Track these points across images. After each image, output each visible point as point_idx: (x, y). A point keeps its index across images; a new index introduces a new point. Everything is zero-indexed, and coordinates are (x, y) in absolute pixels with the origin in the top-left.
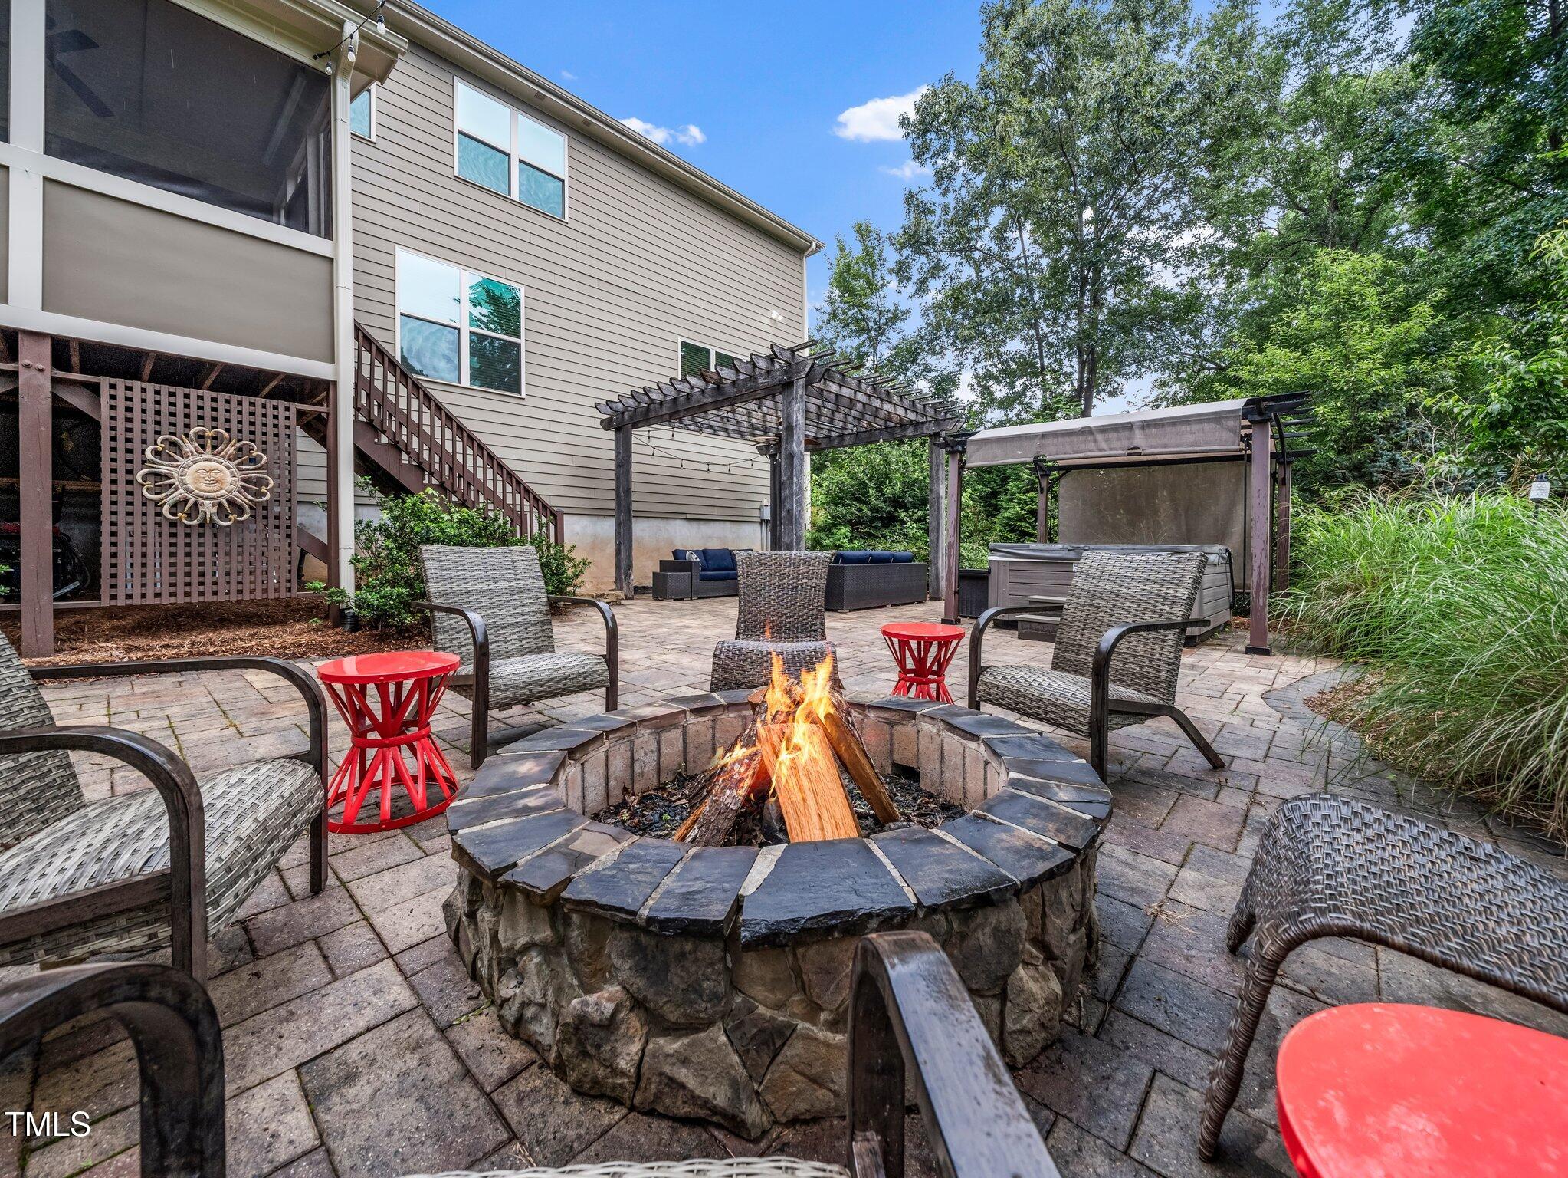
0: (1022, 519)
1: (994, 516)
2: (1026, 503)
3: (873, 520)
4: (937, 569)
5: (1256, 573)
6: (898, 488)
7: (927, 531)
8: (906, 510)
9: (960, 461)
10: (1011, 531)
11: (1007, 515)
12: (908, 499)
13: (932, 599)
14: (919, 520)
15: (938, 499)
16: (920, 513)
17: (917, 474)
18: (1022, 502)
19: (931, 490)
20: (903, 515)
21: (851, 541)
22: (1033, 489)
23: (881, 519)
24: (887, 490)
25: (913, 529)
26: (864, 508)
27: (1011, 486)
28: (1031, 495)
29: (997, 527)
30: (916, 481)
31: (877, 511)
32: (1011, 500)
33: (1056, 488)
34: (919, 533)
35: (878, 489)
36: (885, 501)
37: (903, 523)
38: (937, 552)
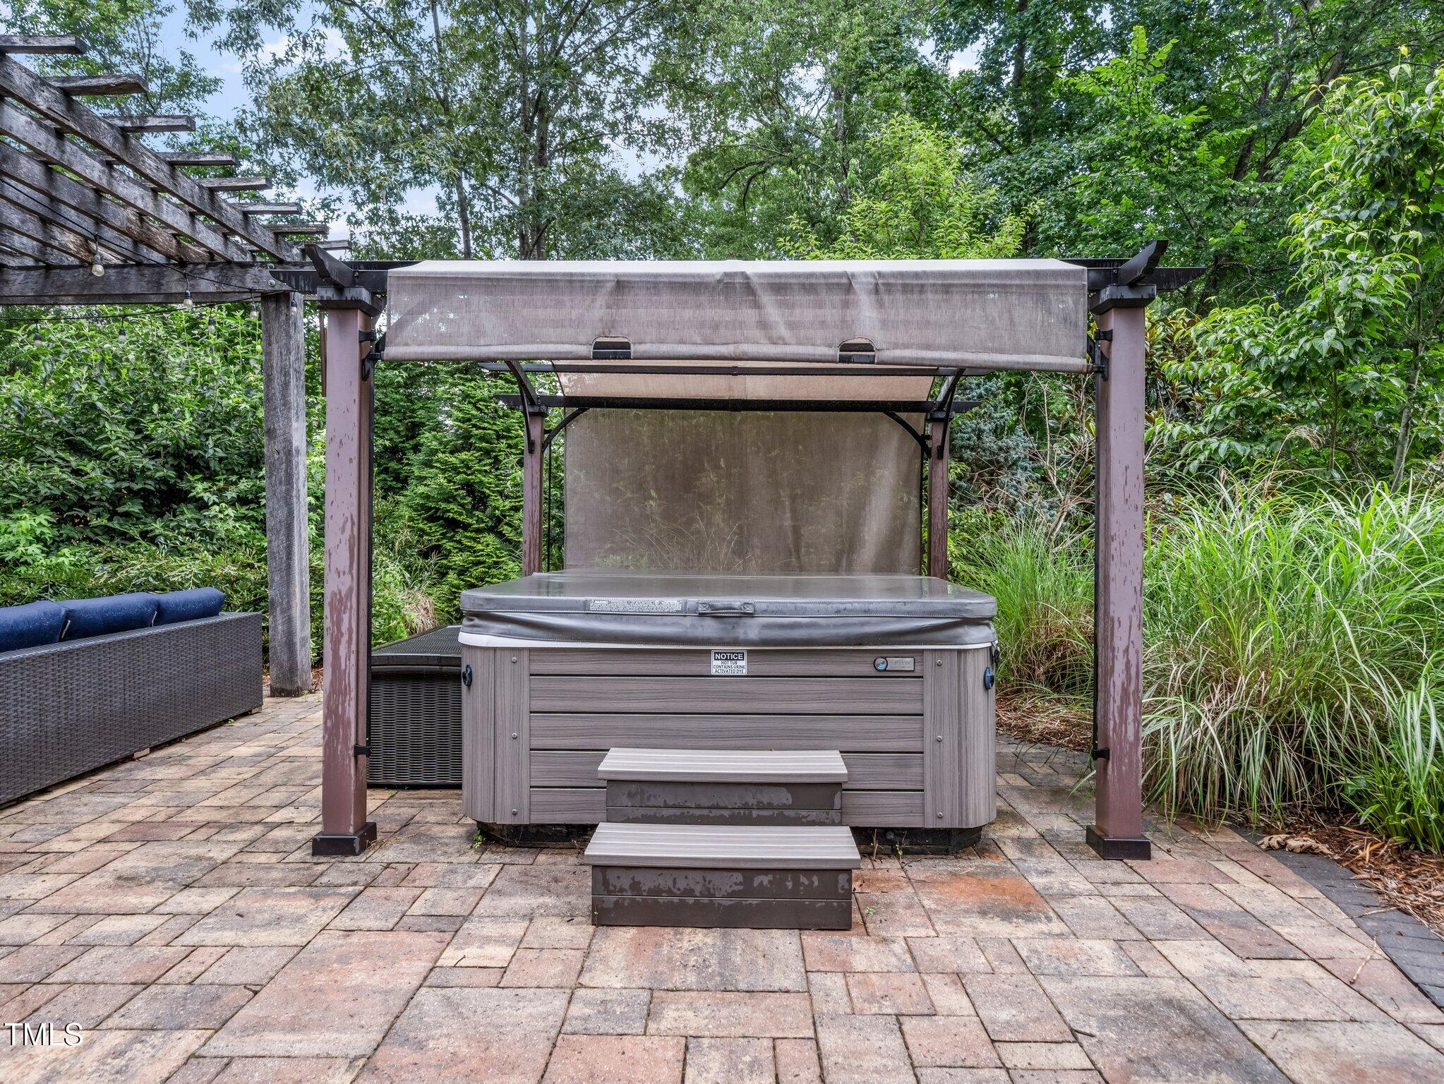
0: (450, 498)
1: (396, 491)
2: (456, 470)
3: (116, 499)
4: (289, 621)
5: (1119, 666)
6: (186, 426)
7: (262, 525)
8: (210, 477)
9: (367, 336)
10: (431, 519)
11: (421, 489)
12: (212, 451)
13: (277, 692)
14: (242, 500)
15: (289, 453)
16: (244, 485)
17: (233, 399)
18: (447, 468)
19: (270, 433)
20: (200, 488)
21: (51, 547)
22: (467, 447)
23: (144, 495)
24: (161, 431)
25: (225, 520)
26: (93, 470)
27: (426, 438)
28: (464, 455)
29: (406, 513)
30: (232, 414)
31: (132, 477)
32: (428, 464)
33: (559, 445)
34: (243, 529)
35: (134, 424)
36: (154, 455)
37: (202, 505)
38: (288, 581)
